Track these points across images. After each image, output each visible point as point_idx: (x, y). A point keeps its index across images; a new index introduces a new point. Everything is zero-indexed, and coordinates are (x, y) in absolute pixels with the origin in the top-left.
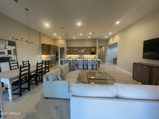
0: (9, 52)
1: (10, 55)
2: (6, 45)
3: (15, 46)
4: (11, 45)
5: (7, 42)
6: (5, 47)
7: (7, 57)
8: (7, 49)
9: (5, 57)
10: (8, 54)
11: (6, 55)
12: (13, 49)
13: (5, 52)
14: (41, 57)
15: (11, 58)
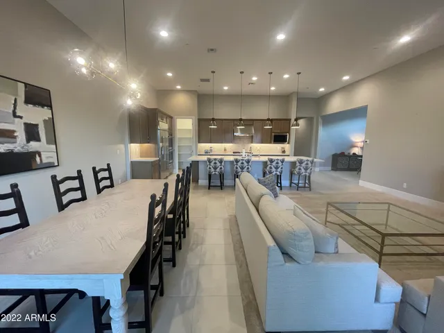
0: (32, 132)
1: (34, 146)
2: (15, 100)
3: (50, 107)
4: (35, 104)
5: (21, 87)
6: (15, 108)
7: (22, 150)
8: (21, 117)
9: (16, 150)
10: (28, 141)
11: (20, 144)
12: (45, 121)
13: (14, 131)
15: (40, 156)
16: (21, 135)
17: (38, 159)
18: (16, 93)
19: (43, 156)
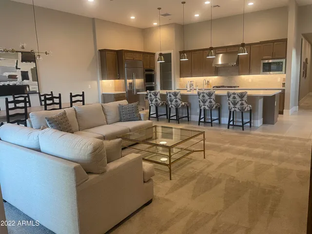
0: (25, 76)
1: (26, 82)
2: (17, 61)
3: (35, 61)
4: (26, 61)
5: (20, 54)
6: (17, 65)
7: (20, 84)
8: (20, 69)
9: (17, 84)
10: (23, 80)
11: (19, 81)
12: (32, 69)
13: (16, 76)
14: (98, 83)
15: (29, 87)
16: (20, 77)
17: (28, 89)
18: (17, 58)
19: (30, 88)
